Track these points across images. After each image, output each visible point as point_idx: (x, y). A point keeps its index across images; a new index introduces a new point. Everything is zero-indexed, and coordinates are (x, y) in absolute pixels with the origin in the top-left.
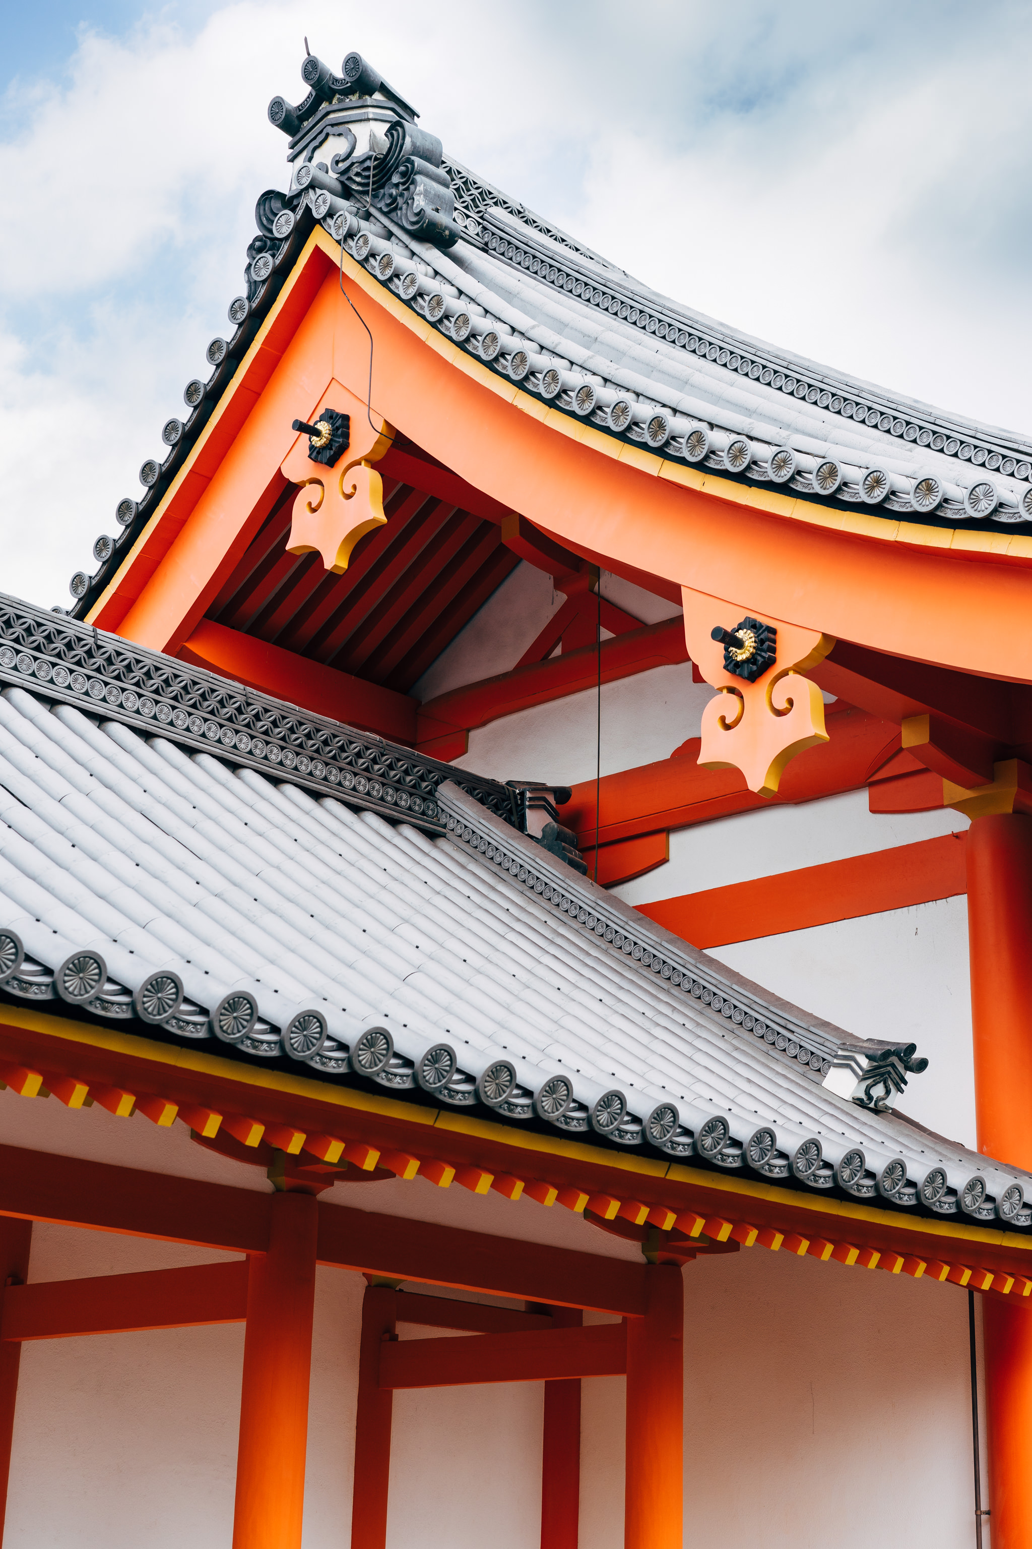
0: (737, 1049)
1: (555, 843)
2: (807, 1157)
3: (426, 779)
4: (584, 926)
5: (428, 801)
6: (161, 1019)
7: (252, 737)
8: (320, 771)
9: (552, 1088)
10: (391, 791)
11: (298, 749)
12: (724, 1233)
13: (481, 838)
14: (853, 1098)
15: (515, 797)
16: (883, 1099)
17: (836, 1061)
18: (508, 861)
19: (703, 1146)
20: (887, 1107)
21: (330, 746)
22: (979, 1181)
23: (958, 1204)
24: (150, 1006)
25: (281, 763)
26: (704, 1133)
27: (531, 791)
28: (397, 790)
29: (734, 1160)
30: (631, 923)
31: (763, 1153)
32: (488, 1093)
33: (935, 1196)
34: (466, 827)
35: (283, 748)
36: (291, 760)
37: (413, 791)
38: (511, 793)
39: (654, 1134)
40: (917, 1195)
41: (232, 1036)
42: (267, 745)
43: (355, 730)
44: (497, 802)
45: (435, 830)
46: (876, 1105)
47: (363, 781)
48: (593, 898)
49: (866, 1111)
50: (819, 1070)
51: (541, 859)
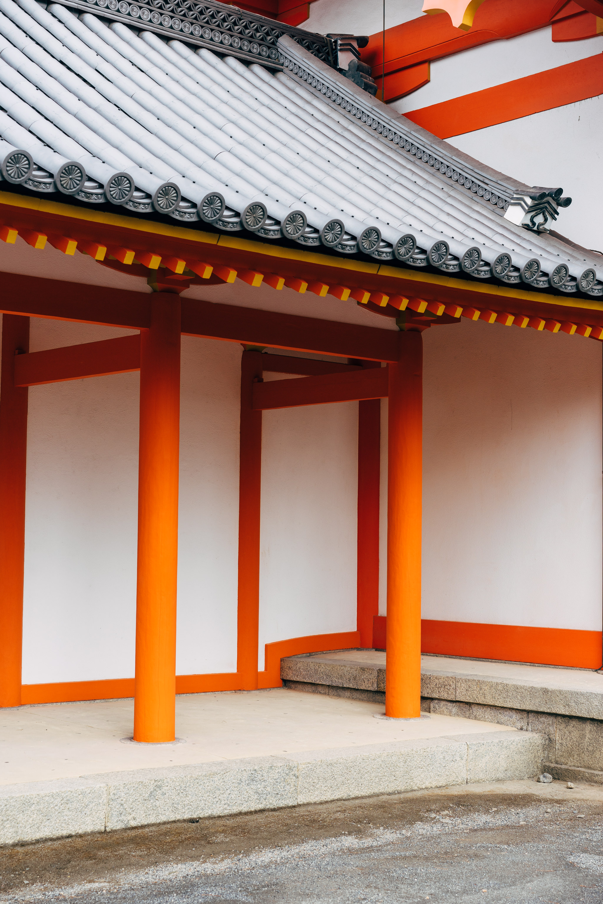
0: (450, 196)
1: (356, 73)
2: (471, 259)
3: (270, 34)
4: (365, 124)
5: (272, 48)
6: (21, 181)
7: (151, 11)
8: (198, 31)
9: (293, 219)
10: (246, 43)
11: (182, 18)
12: (440, 311)
13: (304, 71)
14: (522, 224)
15: (331, 44)
16: (543, 224)
17: (512, 201)
18: (320, 85)
19: (399, 253)
20: (545, 230)
21: (204, 15)
22: (591, 272)
23: (577, 286)
24: (12, 172)
25: (171, 27)
26: (399, 245)
27: (341, 39)
28: (250, 42)
29: (422, 262)
30: (393, 120)
31: (441, 257)
32: (249, 223)
33: (561, 282)
34: (295, 64)
35: (172, 17)
36: (178, 25)
37: (261, 42)
38: (329, 41)
39: (365, 246)
40: (549, 281)
41: (70, 191)
42: (161, 16)
43: (221, 4)
44: (319, 48)
45: (276, 67)
46: (538, 228)
47: (227, 37)
48: (370, 106)
49: (530, 232)
50: (503, 208)
51: (340, 82)
